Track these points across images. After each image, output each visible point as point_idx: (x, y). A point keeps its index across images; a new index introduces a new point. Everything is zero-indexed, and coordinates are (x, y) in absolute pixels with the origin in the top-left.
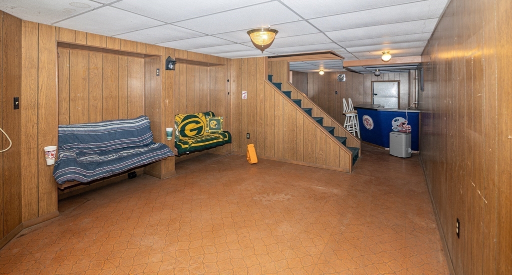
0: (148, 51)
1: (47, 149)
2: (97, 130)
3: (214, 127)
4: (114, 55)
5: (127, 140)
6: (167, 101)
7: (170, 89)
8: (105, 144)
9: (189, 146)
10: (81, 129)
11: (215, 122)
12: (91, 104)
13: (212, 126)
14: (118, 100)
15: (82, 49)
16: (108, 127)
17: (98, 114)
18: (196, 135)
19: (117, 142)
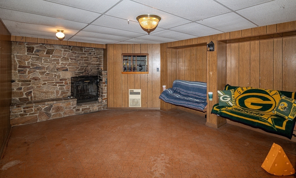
0: (198, 42)
1: (163, 86)
2: (189, 85)
3: (281, 110)
4: (200, 47)
5: (199, 94)
6: (211, 73)
7: (213, 65)
8: (189, 92)
9: (220, 110)
10: (184, 83)
11: (286, 105)
12: (191, 72)
13: (279, 108)
14: (202, 71)
15: (189, 47)
16: (193, 85)
17: (194, 78)
18: (259, 110)
19: (194, 93)
